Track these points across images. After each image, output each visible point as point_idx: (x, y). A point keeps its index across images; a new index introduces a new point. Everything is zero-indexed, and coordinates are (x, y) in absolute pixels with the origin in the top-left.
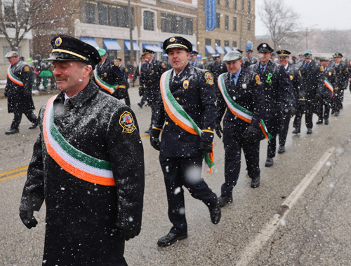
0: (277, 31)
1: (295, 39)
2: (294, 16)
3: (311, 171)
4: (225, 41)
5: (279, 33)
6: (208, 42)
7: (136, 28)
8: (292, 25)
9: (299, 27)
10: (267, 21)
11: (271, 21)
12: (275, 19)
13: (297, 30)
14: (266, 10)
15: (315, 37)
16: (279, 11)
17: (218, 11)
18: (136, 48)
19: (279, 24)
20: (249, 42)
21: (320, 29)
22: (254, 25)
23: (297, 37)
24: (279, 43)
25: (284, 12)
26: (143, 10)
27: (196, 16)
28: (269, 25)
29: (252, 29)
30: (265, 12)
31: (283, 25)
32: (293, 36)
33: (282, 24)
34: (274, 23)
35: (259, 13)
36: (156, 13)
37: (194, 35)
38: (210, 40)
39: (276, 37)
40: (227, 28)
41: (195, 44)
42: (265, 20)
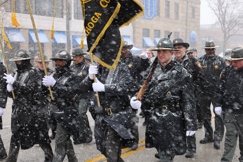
0: (227, 19)
5: (231, 21)
6: (146, 33)
10: (216, 7)
12: (225, 5)
19: (229, 11)
20: (193, 32)
22: (199, 12)
28: (218, 12)
29: (196, 17)
31: (235, 11)
34: (223, 10)
38: (148, 30)
39: (226, 26)
40: (168, 15)
41: (131, 34)
42: (213, 6)
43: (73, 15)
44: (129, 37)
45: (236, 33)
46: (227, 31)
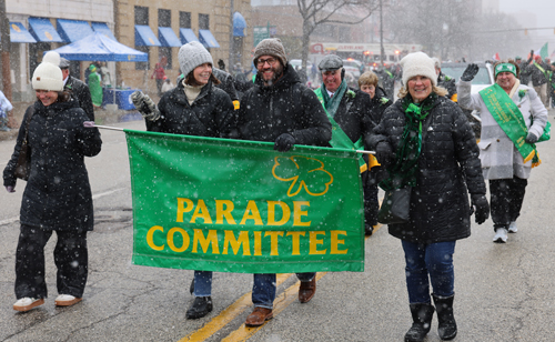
20: (238, 15)
38: (146, 10)
39: (308, 2)
41: (110, 20)
45: (330, 19)
46: (310, 12)
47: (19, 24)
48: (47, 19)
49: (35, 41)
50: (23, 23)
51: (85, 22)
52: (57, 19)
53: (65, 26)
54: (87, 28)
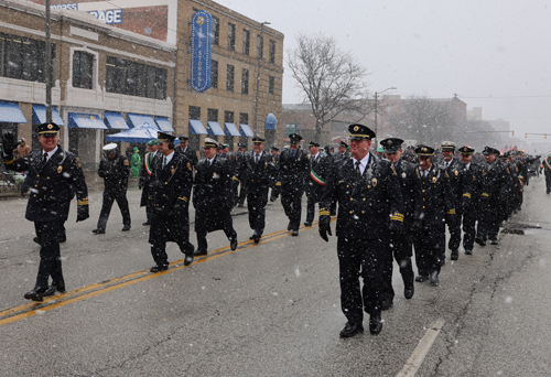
0: (322, 97)
1: (355, 113)
2: (353, 71)
3: (406, 366)
4: (227, 112)
5: (327, 100)
6: (195, 113)
7: (57, 82)
8: (349, 86)
9: (362, 90)
10: (305, 79)
11: (311, 78)
12: (318, 75)
13: (359, 97)
14: (303, 58)
15: (389, 109)
16: (327, 61)
17: (215, 57)
18: (56, 120)
19: (325, 84)
20: (271, 115)
21: (399, 96)
22: (281, 84)
23: (357, 109)
24: (326, 118)
25: (335, 63)
26: (73, 49)
27: (172, 65)
28: (308, 86)
29: (275, 91)
30: (301, 62)
31: (334, 86)
32: (350, 106)
33: (332, 85)
34: (317, 83)
35: (290, 63)
36: (97, 55)
37: (169, 98)
38: (198, 109)
39: (320, 108)
40: (230, 88)
41: (170, 115)
42: (300, 76)
43: (70, 81)
44: (165, 118)
45: (334, 119)
46: (321, 114)
47: (97, 117)
48: (118, 113)
49: (105, 127)
50: (100, 116)
51: (148, 115)
52: (128, 114)
53: (132, 117)
54: (151, 120)
